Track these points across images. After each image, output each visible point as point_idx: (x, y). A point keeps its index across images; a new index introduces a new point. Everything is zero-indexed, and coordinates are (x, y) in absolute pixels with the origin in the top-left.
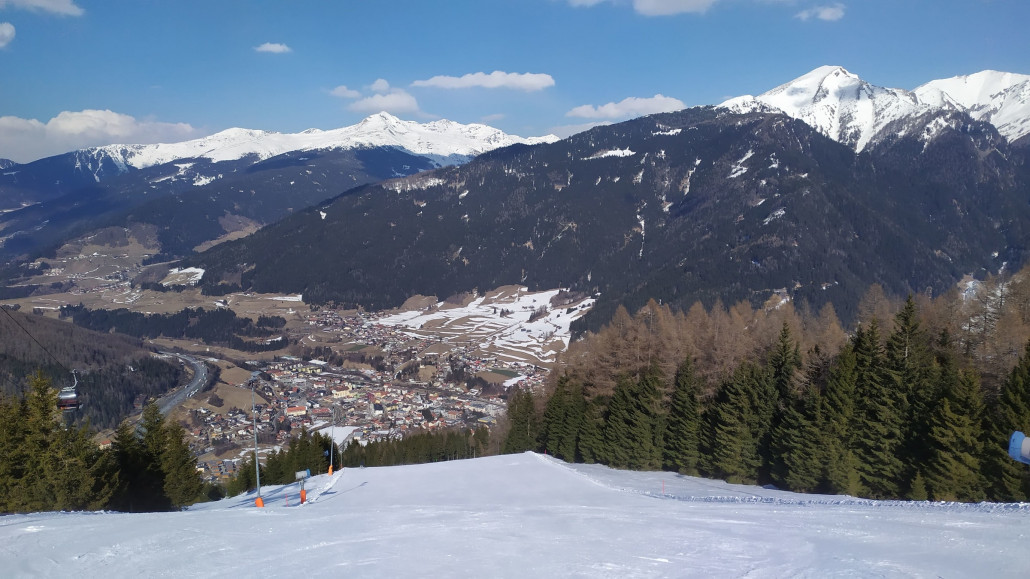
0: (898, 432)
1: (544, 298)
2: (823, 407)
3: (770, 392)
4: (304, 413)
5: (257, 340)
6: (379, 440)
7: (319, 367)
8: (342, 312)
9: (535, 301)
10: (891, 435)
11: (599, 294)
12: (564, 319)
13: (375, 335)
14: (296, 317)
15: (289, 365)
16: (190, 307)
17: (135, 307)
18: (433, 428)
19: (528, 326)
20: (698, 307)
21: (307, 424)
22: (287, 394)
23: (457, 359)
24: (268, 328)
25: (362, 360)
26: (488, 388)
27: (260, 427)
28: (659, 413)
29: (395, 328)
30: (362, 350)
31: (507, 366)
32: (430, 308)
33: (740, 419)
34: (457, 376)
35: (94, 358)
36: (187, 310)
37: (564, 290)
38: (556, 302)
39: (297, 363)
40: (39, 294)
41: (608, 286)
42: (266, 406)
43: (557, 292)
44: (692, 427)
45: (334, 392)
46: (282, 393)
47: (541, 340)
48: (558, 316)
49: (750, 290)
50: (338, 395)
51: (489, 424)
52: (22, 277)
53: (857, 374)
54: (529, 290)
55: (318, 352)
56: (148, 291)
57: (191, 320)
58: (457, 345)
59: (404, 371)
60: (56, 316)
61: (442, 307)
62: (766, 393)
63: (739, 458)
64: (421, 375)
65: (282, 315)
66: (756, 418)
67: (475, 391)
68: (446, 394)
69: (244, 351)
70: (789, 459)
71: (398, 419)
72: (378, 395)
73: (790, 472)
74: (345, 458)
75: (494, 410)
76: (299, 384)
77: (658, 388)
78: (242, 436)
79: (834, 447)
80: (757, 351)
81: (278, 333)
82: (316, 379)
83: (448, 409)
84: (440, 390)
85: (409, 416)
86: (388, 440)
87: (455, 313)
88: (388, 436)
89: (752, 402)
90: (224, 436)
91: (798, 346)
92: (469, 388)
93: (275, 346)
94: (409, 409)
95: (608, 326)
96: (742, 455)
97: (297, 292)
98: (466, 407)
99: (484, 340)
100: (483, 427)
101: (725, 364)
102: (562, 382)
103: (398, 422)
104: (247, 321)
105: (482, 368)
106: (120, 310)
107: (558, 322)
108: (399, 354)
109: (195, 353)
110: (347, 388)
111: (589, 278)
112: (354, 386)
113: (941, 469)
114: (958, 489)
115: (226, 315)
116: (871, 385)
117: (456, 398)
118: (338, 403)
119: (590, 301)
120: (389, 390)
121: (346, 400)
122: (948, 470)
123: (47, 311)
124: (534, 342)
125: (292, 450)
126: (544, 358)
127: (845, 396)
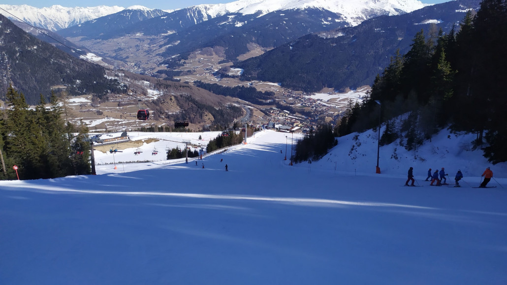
5: (264, 101)
7: (287, 113)
8: (296, 92)
14: (279, 92)
15: (276, 111)
17: (220, 83)
24: (268, 96)
29: (317, 100)
30: (304, 108)
32: (332, 93)
52: (178, 67)
55: (286, 108)
58: (342, 110)
61: (337, 93)
65: (273, 91)
69: (260, 105)
76: (280, 119)
81: (271, 98)
82: (287, 118)
87: (342, 96)
93: (270, 104)
104: (260, 92)
110: (298, 123)
115: (252, 89)
123: (190, 82)
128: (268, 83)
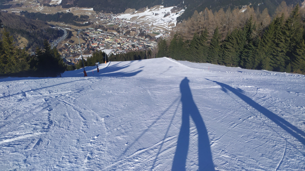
0: (284, 50)
1: (169, 9)
2: (261, 43)
3: (244, 38)
4: (97, 45)
5: (81, 23)
6: (119, 53)
7: (100, 31)
8: (106, 14)
9: (166, 10)
10: (282, 51)
11: (186, 8)
12: (175, 16)
13: (116, 22)
14: (92, 16)
15: (91, 31)
16: (59, 12)
17: (43, 12)
18: (135, 50)
19: (163, 19)
20: (221, 10)
21: (98, 49)
22: (91, 40)
23: (142, 29)
24: (84, 19)
25: (113, 29)
26: (151, 38)
27: (84, 49)
28: (206, 45)
29: (122, 19)
30: (113, 26)
31: (157, 31)
32: (133, 13)
33: (233, 47)
34: (142, 34)
35: (32, 28)
36: (58, 13)
37: (175, 7)
38: (173, 11)
39: (93, 30)
40: (13, 7)
41: (189, 5)
42: (86, 43)
43: (173, 7)
44: (217, 50)
45: (105, 39)
46: (90, 39)
47: (168, 23)
48: (173, 15)
49: (235, 6)
50: (106, 40)
51: (152, 49)
52: (6, 2)
53: (274, 32)
54: (164, 7)
55: (100, 27)
56: (46, 7)
57: (60, 16)
58: (142, 25)
59: (126, 33)
60: (19, 15)
61: (137, 13)
62: (242, 38)
63: (231, 59)
64: (131, 34)
65: (87, 15)
66: (238, 47)
67: (147, 39)
68: (139, 40)
69: (77, 26)
70: (247, 59)
71: (125, 47)
72: (118, 40)
73: (247, 63)
74: (110, 58)
75: (153, 45)
76: (95, 37)
77: (206, 38)
78: (80, 52)
79: (263, 56)
80: (240, 25)
81: (87, 21)
82: (100, 35)
83: (139, 44)
84: (137, 39)
85: (128, 46)
86: (122, 53)
87: (141, 14)
88: (122, 52)
89: (237, 41)
90: (75, 52)
91: (255, 23)
92: (146, 38)
93: (86, 25)
94: (128, 44)
95: (191, 17)
96: (232, 58)
97: (91, 7)
98: (145, 44)
99: (150, 23)
100: (150, 50)
101: (229, 29)
102: (175, 36)
103: (125, 48)
104: (77, 17)
105: (149, 32)
106: (38, 13)
107: (173, 17)
108: (124, 28)
109: (63, 27)
110: (109, 38)
111: (183, 2)
112: (111, 37)
113: (297, 62)
114: (301, 68)
115: (70, 15)
116: (279, 36)
117: (142, 41)
118: (107, 42)
119: (183, 10)
120: (122, 39)
121: (109, 42)
122: (299, 62)
123: (16, 13)
124: (165, 24)
125: (94, 56)
126: (168, 29)
127: (269, 39)
128: (83, 9)
